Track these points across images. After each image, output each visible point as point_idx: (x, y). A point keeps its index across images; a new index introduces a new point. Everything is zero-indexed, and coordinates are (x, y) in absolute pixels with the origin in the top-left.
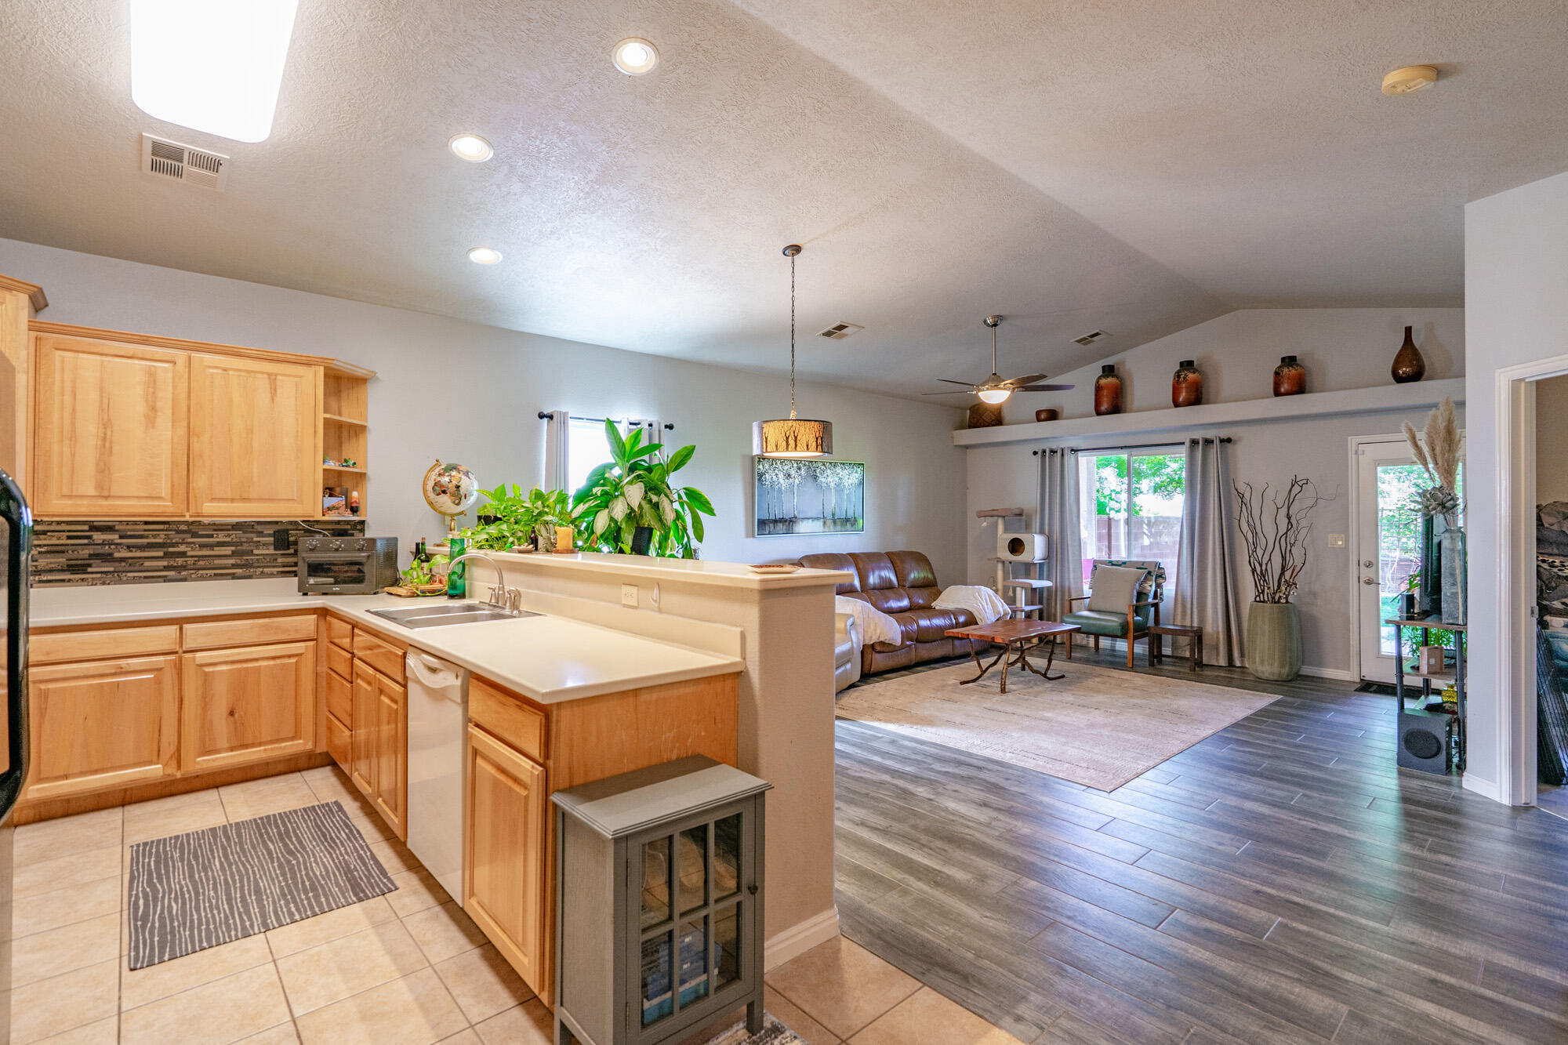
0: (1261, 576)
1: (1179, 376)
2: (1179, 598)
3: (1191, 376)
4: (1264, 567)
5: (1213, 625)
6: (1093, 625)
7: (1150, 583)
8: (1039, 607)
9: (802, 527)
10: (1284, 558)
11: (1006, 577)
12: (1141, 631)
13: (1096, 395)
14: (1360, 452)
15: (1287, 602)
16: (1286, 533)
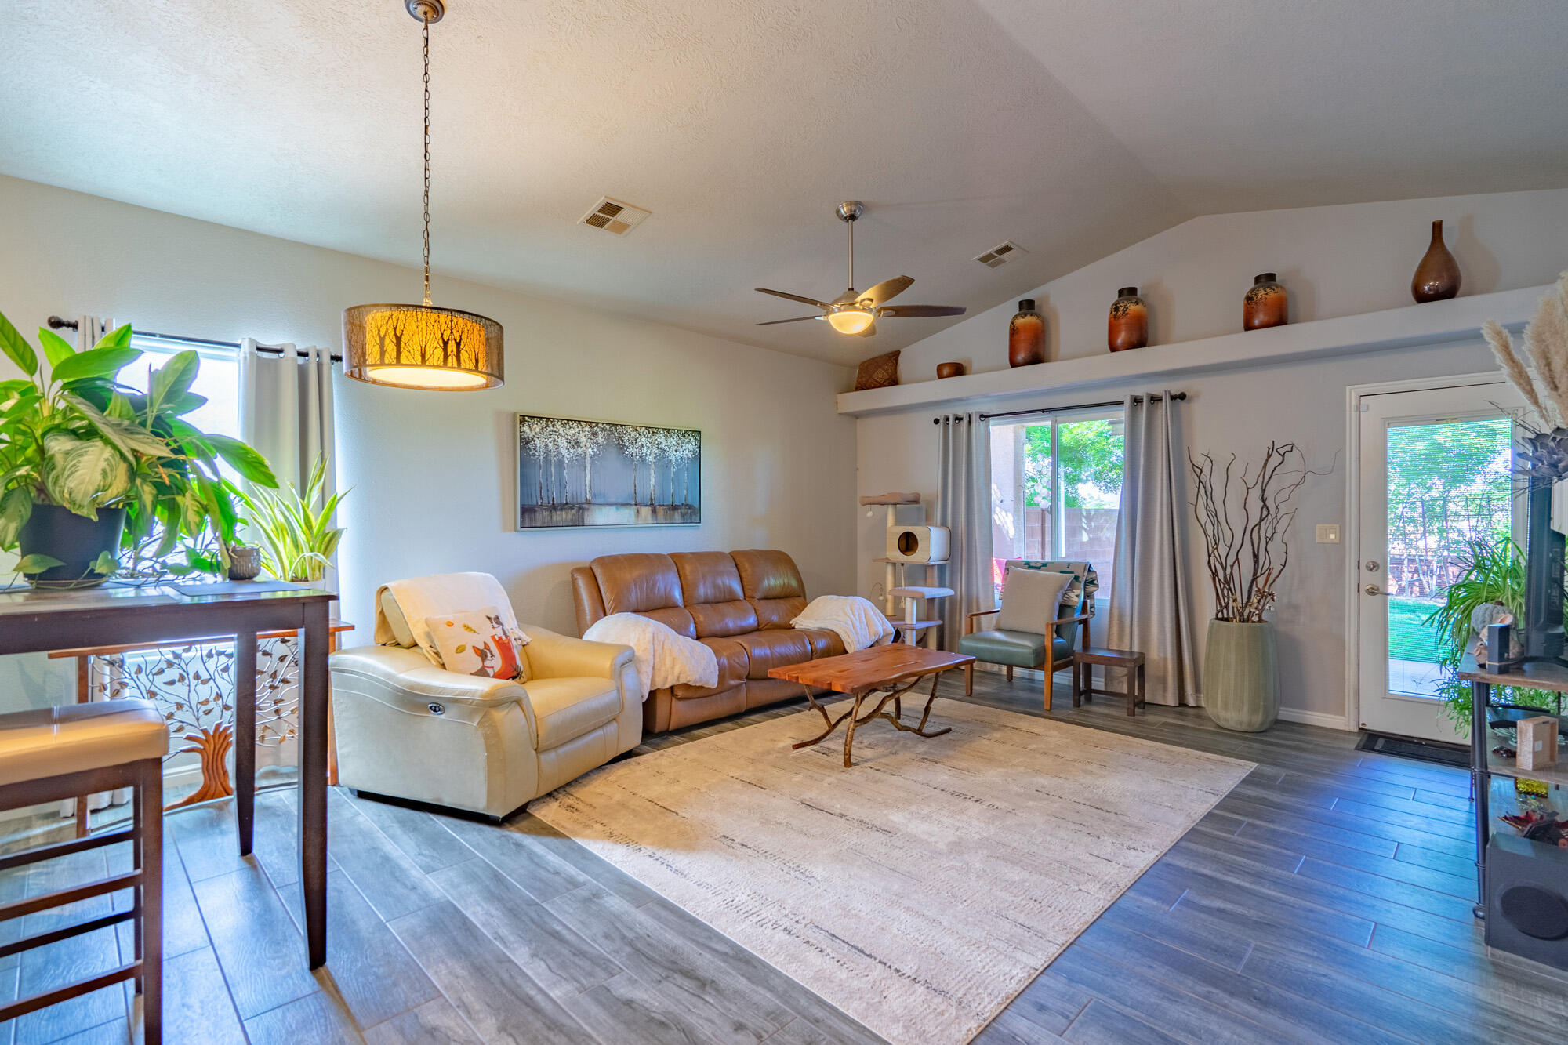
0: (1224, 584)
1: (1117, 309)
2: (1116, 612)
3: (1133, 308)
4: (1228, 571)
5: (1160, 651)
6: (1000, 652)
7: (1077, 592)
8: (940, 622)
9: (602, 516)
10: (1256, 557)
11: (897, 583)
12: (1063, 659)
13: (1011, 341)
14: (1363, 408)
15: (1260, 621)
16: (1259, 524)
